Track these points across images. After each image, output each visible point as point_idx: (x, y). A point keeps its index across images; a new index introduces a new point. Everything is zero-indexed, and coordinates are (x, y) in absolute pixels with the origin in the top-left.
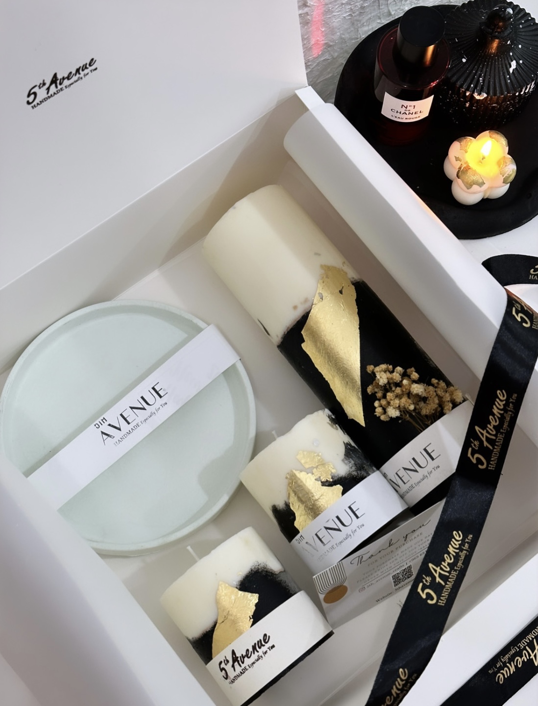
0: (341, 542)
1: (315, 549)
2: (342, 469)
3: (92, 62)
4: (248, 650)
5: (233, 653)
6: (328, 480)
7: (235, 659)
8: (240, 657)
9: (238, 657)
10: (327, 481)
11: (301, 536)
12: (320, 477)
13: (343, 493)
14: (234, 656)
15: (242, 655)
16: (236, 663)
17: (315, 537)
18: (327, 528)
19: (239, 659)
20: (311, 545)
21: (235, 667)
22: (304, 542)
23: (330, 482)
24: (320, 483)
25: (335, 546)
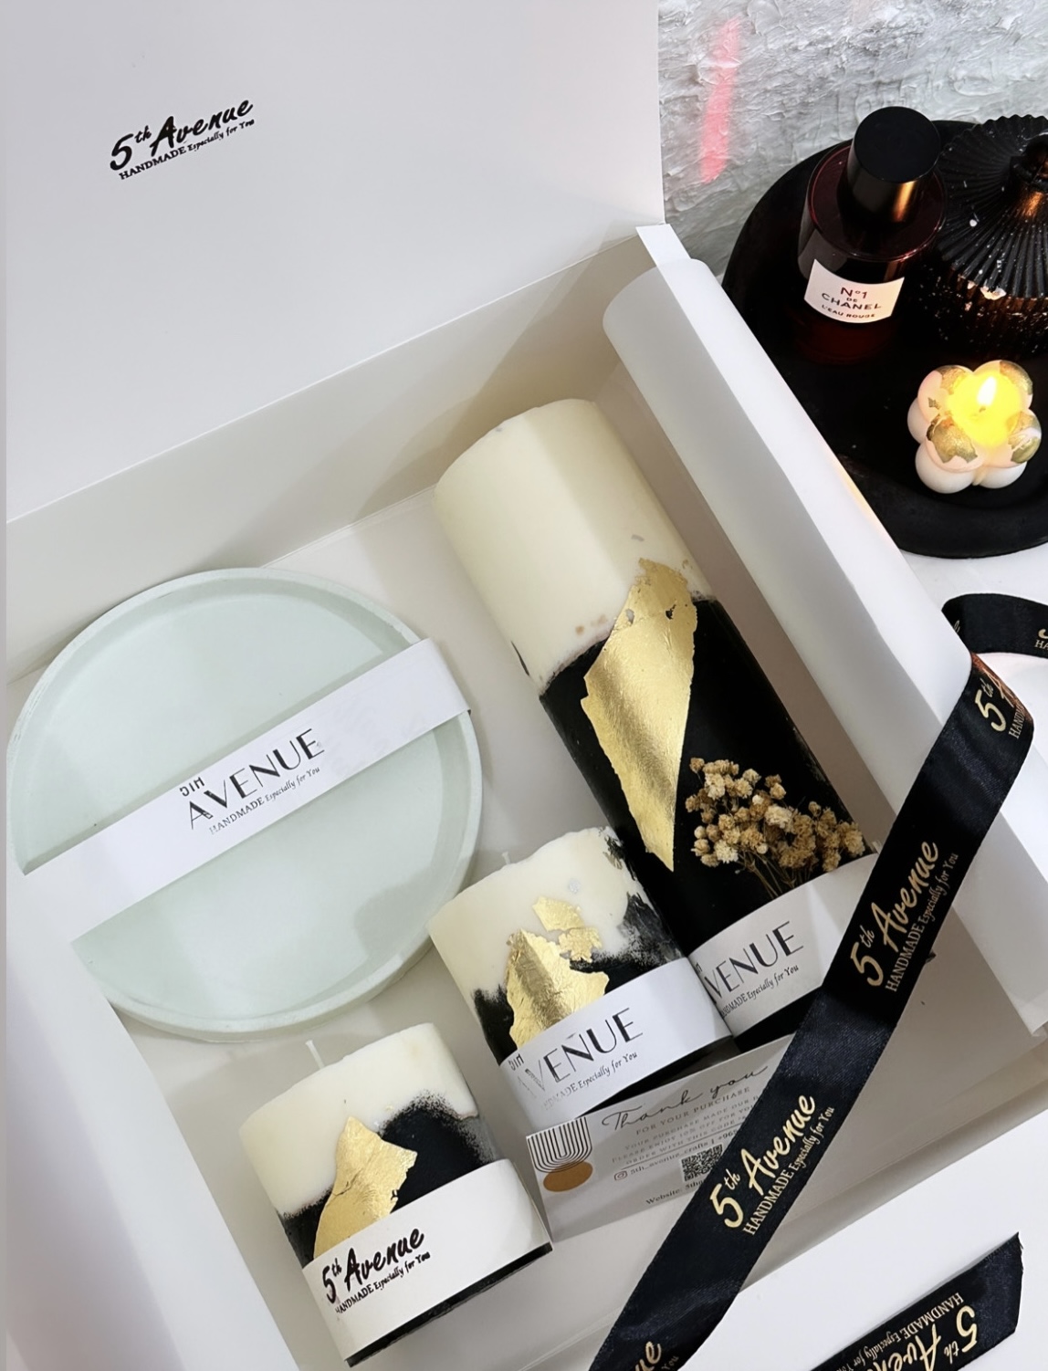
0: (588, 1081)
1: (540, 1085)
2: (616, 942)
3: (244, 108)
4: (378, 1255)
5: (352, 1254)
6: (585, 959)
7: (353, 1268)
8: (363, 1265)
9: (358, 1265)
10: (582, 961)
11: (519, 1056)
12: (570, 952)
13: (608, 989)
14: (352, 1262)
15: (367, 1262)
16: (353, 1276)
17: (544, 1063)
18: (566, 1050)
19: (360, 1268)
20: (533, 1076)
21: (351, 1282)
22: (522, 1068)
23: (586, 963)
24: (568, 961)
25: (577, 1086)
